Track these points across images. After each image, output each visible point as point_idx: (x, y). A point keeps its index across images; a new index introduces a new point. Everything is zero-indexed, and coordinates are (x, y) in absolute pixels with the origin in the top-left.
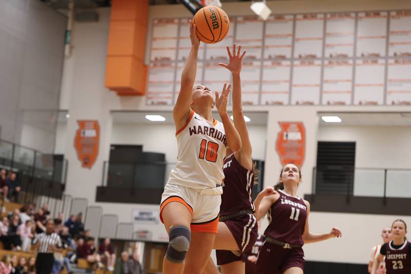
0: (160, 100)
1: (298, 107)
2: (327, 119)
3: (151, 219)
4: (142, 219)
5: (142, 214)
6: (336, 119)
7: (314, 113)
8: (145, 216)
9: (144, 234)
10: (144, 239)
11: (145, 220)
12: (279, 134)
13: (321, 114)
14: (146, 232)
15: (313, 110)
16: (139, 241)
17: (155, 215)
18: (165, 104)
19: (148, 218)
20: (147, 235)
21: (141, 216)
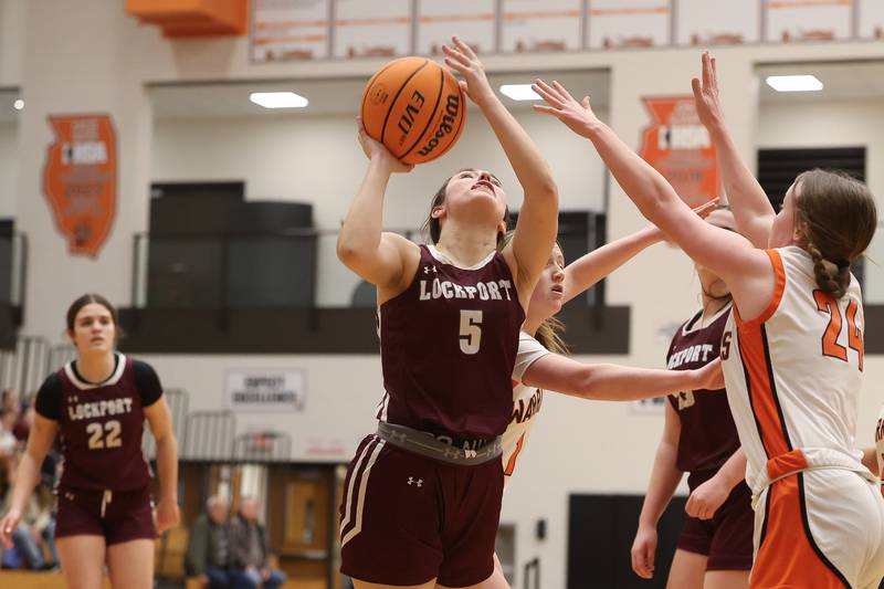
0: (291, 47)
2: (781, 83)
3: (280, 398)
4: (256, 398)
5: (253, 382)
6: (808, 83)
8: (263, 390)
11: (263, 400)
12: (644, 132)
13: (766, 70)
14: (269, 436)
15: (741, 58)
17: (292, 384)
18: (305, 56)
19: (274, 395)
20: (276, 444)
21: (253, 390)
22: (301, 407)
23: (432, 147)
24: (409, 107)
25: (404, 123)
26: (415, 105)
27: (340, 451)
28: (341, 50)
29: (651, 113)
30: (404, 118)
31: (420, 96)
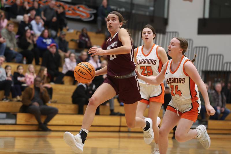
23: (90, 69)
24: (81, 72)
25: (83, 74)
26: (80, 71)
30: (82, 74)
31: (79, 70)
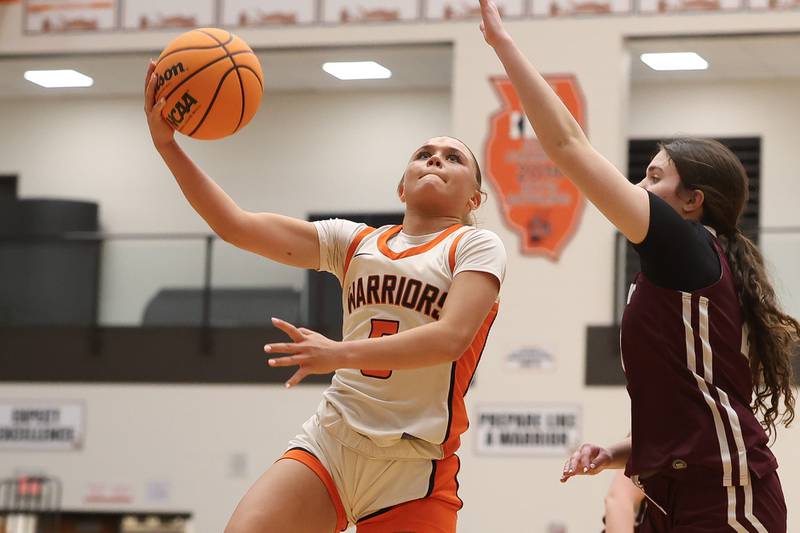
0: (73, 15)
1: (555, 25)
2: (659, 61)
3: (55, 435)
4: (26, 435)
5: (23, 416)
6: (689, 61)
7: (616, 42)
8: (34, 425)
9: (34, 488)
10: (33, 505)
11: (34, 437)
12: (492, 118)
13: (638, 45)
14: (40, 480)
15: (609, 31)
16: (16, 512)
17: (68, 418)
18: (90, 27)
19: (47, 431)
20: (45, 489)
21: (22, 425)
22: (79, 446)
27: (126, 500)
28: (132, 20)
29: (500, 97)
